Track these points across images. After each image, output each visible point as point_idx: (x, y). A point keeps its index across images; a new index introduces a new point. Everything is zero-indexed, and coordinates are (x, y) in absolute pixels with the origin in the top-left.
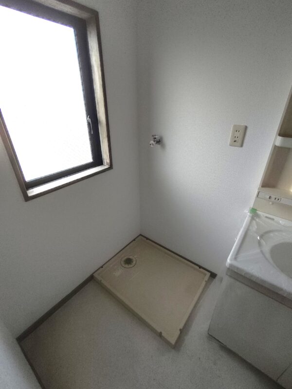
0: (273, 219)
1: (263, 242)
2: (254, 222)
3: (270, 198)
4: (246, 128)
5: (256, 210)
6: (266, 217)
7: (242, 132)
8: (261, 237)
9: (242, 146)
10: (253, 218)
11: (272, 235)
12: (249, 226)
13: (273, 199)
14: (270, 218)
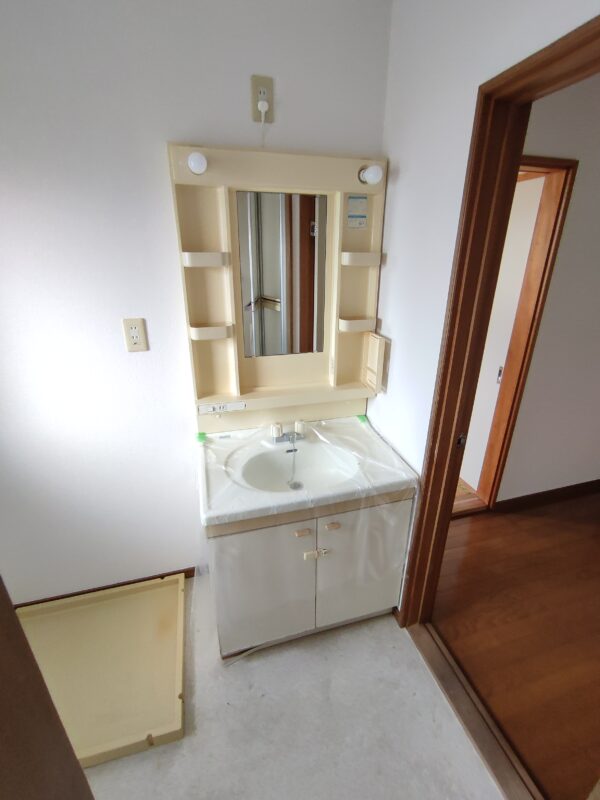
0: (229, 437)
1: (230, 469)
2: (209, 451)
3: (214, 409)
4: (144, 322)
5: (204, 434)
6: (221, 437)
7: (140, 328)
8: (226, 464)
9: (148, 348)
10: (206, 447)
11: (235, 456)
12: (206, 459)
13: (218, 410)
14: (225, 437)
